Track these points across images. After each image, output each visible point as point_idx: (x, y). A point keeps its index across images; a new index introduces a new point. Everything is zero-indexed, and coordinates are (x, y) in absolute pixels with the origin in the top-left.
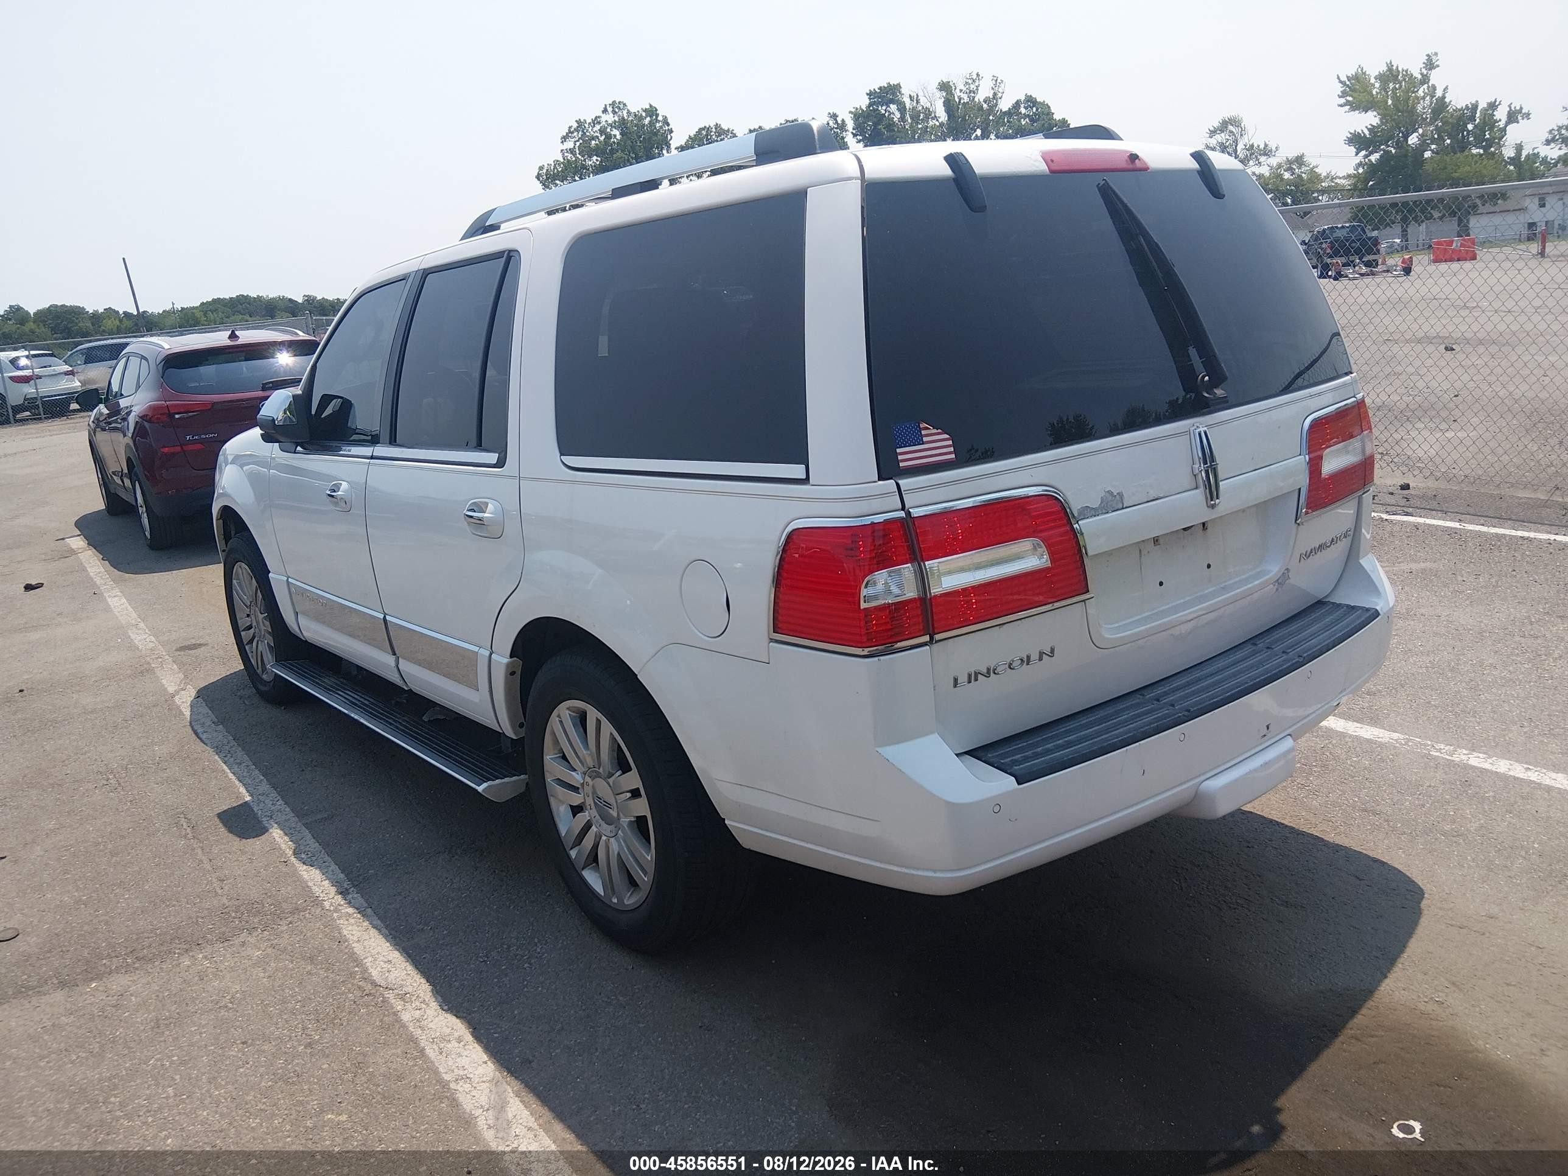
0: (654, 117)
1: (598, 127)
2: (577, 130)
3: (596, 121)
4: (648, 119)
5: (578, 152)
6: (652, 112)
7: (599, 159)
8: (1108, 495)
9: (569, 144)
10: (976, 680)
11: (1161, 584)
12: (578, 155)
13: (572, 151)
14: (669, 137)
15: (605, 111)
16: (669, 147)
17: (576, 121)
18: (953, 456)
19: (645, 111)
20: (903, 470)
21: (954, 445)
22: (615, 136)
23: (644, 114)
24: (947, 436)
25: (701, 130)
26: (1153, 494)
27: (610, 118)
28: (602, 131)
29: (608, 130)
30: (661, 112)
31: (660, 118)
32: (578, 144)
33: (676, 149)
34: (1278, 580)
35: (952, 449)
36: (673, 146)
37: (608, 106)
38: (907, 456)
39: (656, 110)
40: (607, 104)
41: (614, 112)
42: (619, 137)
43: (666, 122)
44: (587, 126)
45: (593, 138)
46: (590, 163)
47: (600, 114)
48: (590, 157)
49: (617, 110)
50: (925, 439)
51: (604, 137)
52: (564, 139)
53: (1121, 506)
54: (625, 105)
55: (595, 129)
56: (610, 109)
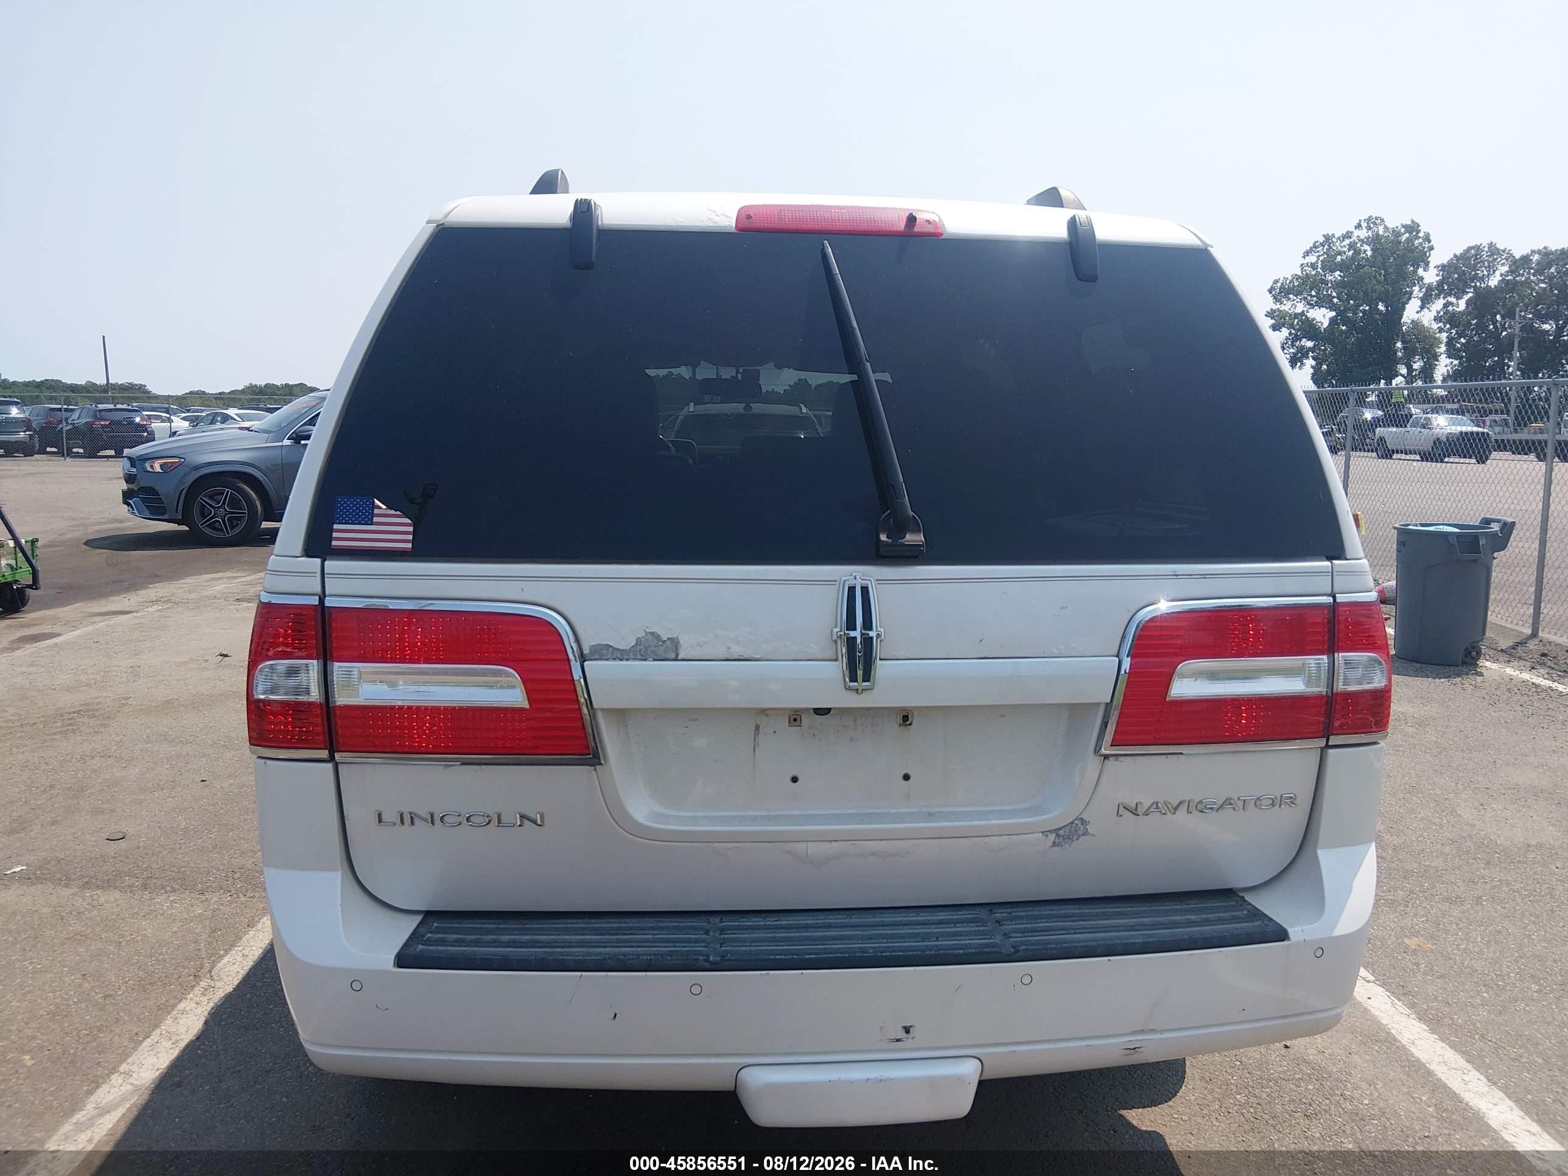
0: (1414, 233)
1: (1347, 241)
2: (1322, 245)
3: (1348, 235)
4: (1407, 235)
5: (1320, 266)
6: (1413, 228)
7: (1342, 274)
8: (650, 637)
9: (1312, 259)
10: (412, 823)
11: (795, 780)
12: (1319, 270)
13: (1313, 266)
14: (1428, 254)
15: (1358, 226)
16: (1427, 264)
17: (1324, 235)
18: (409, 545)
19: (1404, 226)
20: (334, 549)
21: (414, 533)
22: (1365, 251)
23: (1403, 230)
24: (408, 521)
25: (1470, 249)
26: (737, 650)
27: (1363, 233)
28: (1352, 246)
29: (1359, 245)
30: (1423, 229)
31: (1421, 234)
32: (1321, 258)
33: (1435, 267)
34: (1059, 829)
35: (410, 537)
36: (1432, 265)
37: (1363, 222)
38: (344, 534)
39: (1419, 226)
40: (1362, 219)
41: (1369, 228)
42: (1369, 253)
43: (1427, 239)
44: (1334, 240)
45: (1339, 253)
46: (1330, 278)
47: (1352, 229)
48: (1333, 271)
49: (1372, 226)
50: (375, 519)
51: (1351, 252)
52: (1307, 254)
53: (673, 656)
54: (1382, 220)
55: (1344, 243)
56: (1364, 225)
